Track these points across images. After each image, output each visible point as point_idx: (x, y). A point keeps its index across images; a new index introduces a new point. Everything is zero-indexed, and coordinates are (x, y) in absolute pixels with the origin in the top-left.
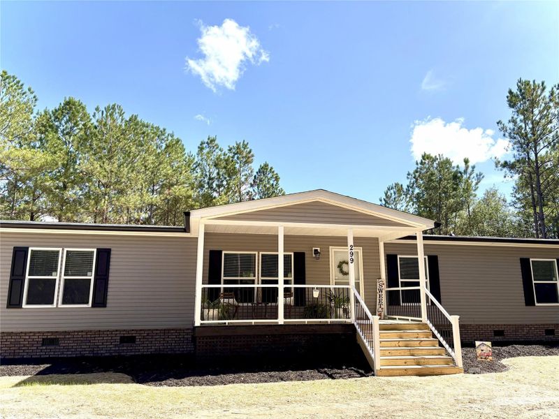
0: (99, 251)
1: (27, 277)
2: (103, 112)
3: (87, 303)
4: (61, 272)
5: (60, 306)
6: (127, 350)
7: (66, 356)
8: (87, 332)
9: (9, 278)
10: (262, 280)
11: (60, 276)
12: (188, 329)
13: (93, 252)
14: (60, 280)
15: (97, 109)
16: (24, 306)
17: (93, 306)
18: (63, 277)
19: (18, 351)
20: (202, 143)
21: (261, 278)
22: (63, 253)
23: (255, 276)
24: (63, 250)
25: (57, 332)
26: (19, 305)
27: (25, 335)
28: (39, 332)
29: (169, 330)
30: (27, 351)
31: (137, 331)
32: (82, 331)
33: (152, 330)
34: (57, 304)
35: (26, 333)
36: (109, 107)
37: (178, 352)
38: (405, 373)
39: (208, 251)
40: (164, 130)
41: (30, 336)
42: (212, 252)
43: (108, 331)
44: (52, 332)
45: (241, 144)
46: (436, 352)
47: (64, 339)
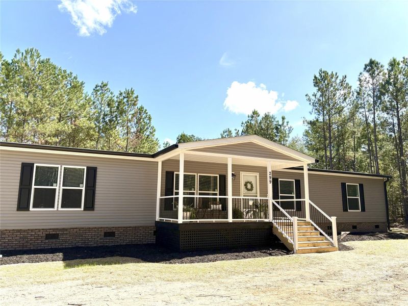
0: (88, 168)
1: (33, 187)
2: (22, 53)
3: (80, 207)
4: (60, 184)
5: (60, 209)
6: (109, 241)
7: (64, 247)
8: (80, 229)
9: (18, 187)
10: (199, 193)
11: (60, 187)
12: (151, 227)
13: (84, 169)
14: (59, 190)
15: (18, 51)
16: (31, 209)
17: (84, 210)
18: (62, 188)
19: (26, 244)
20: (97, 86)
21: (199, 192)
22: (61, 169)
23: (195, 190)
24: (61, 167)
25: (57, 229)
26: (27, 209)
27: (32, 232)
28: (43, 229)
29: (139, 227)
30: (34, 244)
31: (116, 228)
32: (76, 228)
33: (127, 227)
34: (58, 207)
35: (32, 230)
36: (28, 50)
37: (144, 243)
38: (311, 251)
39: (165, 172)
40: (71, 73)
41: (35, 232)
42: (167, 172)
43: (95, 228)
44: (53, 229)
45: (130, 90)
46: (320, 239)
47: (62, 234)
